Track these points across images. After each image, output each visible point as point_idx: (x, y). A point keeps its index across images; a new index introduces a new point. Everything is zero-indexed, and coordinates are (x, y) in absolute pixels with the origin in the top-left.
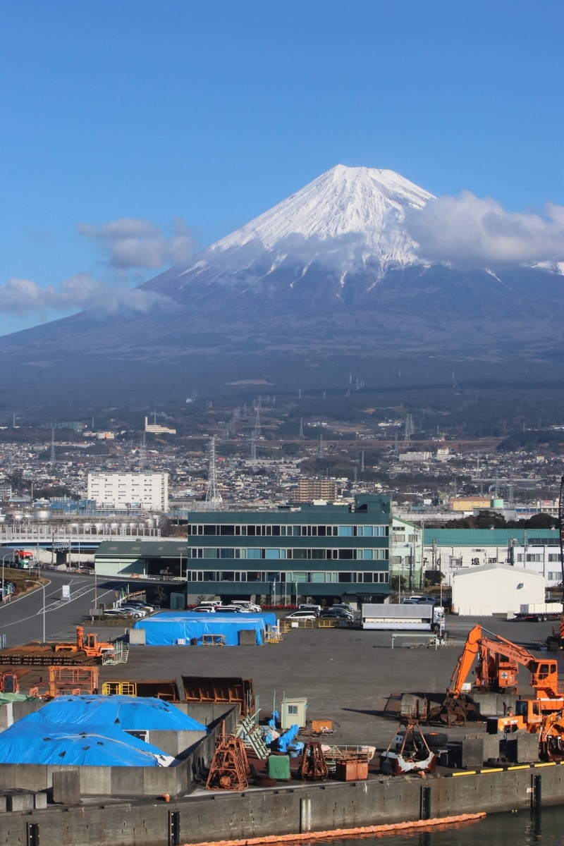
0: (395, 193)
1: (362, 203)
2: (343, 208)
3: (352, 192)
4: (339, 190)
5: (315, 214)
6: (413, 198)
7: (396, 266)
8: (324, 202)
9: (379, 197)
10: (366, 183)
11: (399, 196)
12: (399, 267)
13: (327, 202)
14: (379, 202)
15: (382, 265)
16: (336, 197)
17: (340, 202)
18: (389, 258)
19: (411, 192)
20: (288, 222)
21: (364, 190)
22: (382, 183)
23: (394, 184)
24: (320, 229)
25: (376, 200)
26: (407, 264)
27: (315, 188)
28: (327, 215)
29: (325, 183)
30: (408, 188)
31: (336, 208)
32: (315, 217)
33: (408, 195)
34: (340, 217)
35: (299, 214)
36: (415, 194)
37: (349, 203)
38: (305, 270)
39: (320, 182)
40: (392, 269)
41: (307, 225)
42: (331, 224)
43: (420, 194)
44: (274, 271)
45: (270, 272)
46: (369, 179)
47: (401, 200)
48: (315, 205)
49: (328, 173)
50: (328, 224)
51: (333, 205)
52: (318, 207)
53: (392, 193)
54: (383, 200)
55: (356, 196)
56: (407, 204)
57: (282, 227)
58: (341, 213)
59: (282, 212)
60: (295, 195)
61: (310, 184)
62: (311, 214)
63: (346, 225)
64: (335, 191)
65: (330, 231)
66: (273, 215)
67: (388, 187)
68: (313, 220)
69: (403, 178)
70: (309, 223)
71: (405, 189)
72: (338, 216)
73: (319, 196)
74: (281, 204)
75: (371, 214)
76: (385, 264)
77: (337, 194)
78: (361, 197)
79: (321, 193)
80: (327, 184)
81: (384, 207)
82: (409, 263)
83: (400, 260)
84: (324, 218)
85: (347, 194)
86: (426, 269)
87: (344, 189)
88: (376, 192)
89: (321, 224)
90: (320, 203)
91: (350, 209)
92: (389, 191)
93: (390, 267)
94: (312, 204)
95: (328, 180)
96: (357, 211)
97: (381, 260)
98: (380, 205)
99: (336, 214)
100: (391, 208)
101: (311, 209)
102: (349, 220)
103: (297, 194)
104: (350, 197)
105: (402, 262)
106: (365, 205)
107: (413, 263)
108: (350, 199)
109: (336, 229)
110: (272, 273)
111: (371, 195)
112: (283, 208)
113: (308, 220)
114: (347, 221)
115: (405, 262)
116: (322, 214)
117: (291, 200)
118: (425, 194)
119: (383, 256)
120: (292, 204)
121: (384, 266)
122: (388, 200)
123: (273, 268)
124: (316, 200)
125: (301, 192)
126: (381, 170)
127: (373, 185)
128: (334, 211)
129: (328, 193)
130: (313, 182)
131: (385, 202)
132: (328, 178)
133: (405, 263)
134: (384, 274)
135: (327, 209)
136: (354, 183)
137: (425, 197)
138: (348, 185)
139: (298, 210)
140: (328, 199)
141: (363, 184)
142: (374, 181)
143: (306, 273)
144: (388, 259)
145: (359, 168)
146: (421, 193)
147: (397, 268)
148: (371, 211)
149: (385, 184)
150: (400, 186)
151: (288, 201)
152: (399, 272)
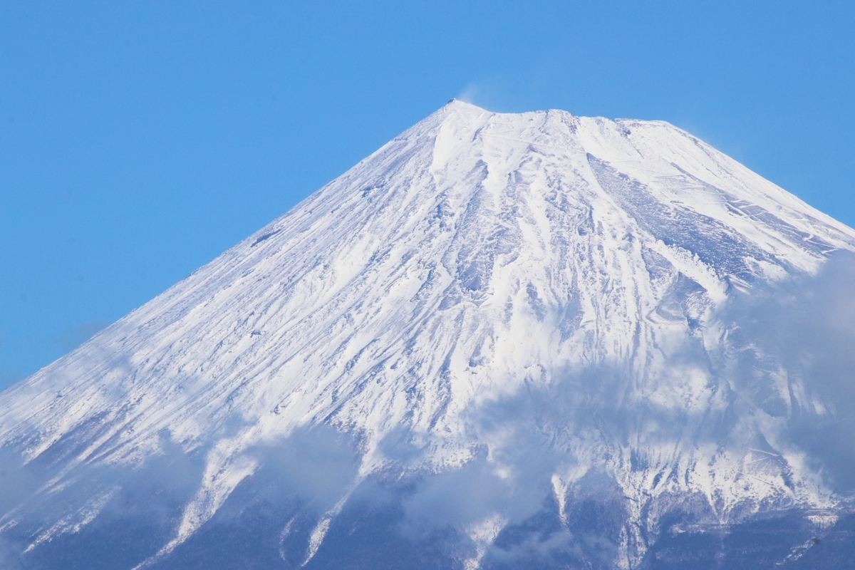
0: (687, 218)
1: (550, 257)
2: (472, 280)
3: (510, 214)
4: (455, 207)
5: (358, 306)
6: (761, 238)
7: (691, 517)
8: (395, 255)
9: (621, 233)
10: (568, 178)
11: (702, 228)
12: (706, 520)
13: (406, 258)
14: (622, 256)
15: (635, 514)
16: (445, 236)
17: (462, 255)
18: (666, 485)
19: (754, 212)
20: (247, 340)
21: (557, 204)
22: (634, 174)
23: (684, 179)
24: (380, 366)
25: (609, 244)
26: (738, 509)
27: (356, 197)
28: (409, 308)
29: (399, 179)
30: (741, 195)
31: (444, 279)
32: (357, 318)
33: (740, 225)
34: (460, 318)
35: (292, 303)
36: (770, 220)
37: (499, 260)
38: (317, 537)
39: (378, 171)
40: (677, 529)
41: (327, 349)
42: (422, 342)
43: (792, 221)
44: (193, 540)
45: (172, 544)
46: (578, 161)
47: (710, 245)
48: (357, 269)
49: (412, 136)
50: (410, 344)
51: (433, 266)
52: (372, 276)
53: (673, 218)
54: (637, 245)
55: (526, 229)
56: (736, 266)
57: (225, 358)
58: (466, 302)
59: (222, 295)
60: (276, 225)
61: (338, 182)
62: (343, 306)
63: (485, 351)
64: (439, 211)
65: (422, 372)
66: (184, 311)
67: (656, 190)
68: (349, 330)
69: (719, 156)
70: (336, 342)
71: (732, 204)
72: (453, 311)
73: (374, 230)
74: (219, 266)
75: (586, 304)
76: (645, 511)
77: (450, 221)
78: (547, 236)
79: (386, 220)
80: (407, 183)
81: (642, 276)
82: (748, 502)
83: (708, 492)
84: (394, 321)
85: (487, 223)
86: (818, 528)
87: (474, 203)
88: (607, 211)
89: (382, 344)
90: (376, 258)
91: (500, 283)
92: (661, 207)
93: (668, 520)
94: (347, 263)
95: (410, 164)
96: (532, 293)
97: (629, 492)
98: (626, 268)
99: (443, 306)
100: (669, 280)
101: (340, 283)
102: (498, 328)
103: (287, 222)
104: (502, 233)
105: (720, 502)
106: (562, 266)
107: (764, 504)
108: (503, 242)
109: (445, 368)
110: (179, 549)
111: (587, 224)
112: (226, 281)
113: (328, 330)
114: (490, 332)
115: (730, 499)
116: (386, 304)
117: (262, 246)
118: (812, 220)
119: (639, 476)
120: (263, 266)
121: (644, 515)
122: (659, 247)
123: (186, 528)
124: (360, 246)
125: (300, 214)
126: (627, 123)
127: (596, 187)
128: (437, 290)
129: (412, 218)
130: (351, 172)
131: (646, 255)
132: (408, 156)
133: (728, 504)
134: (642, 549)
135: (410, 282)
136: (516, 177)
137: (812, 231)
138: (494, 184)
139: (288, 288)
140: (413, 244)
141: (554, 182)
142: (601, 168)
143: (323, 548)
144: (659, 489)
145: (537, 116)
146: (796, 215)
147: (698, 527)
148: (588, 292)
149: (643, 179)
150: (707, 187)
151: (246, 251)
152: (706, 541)
